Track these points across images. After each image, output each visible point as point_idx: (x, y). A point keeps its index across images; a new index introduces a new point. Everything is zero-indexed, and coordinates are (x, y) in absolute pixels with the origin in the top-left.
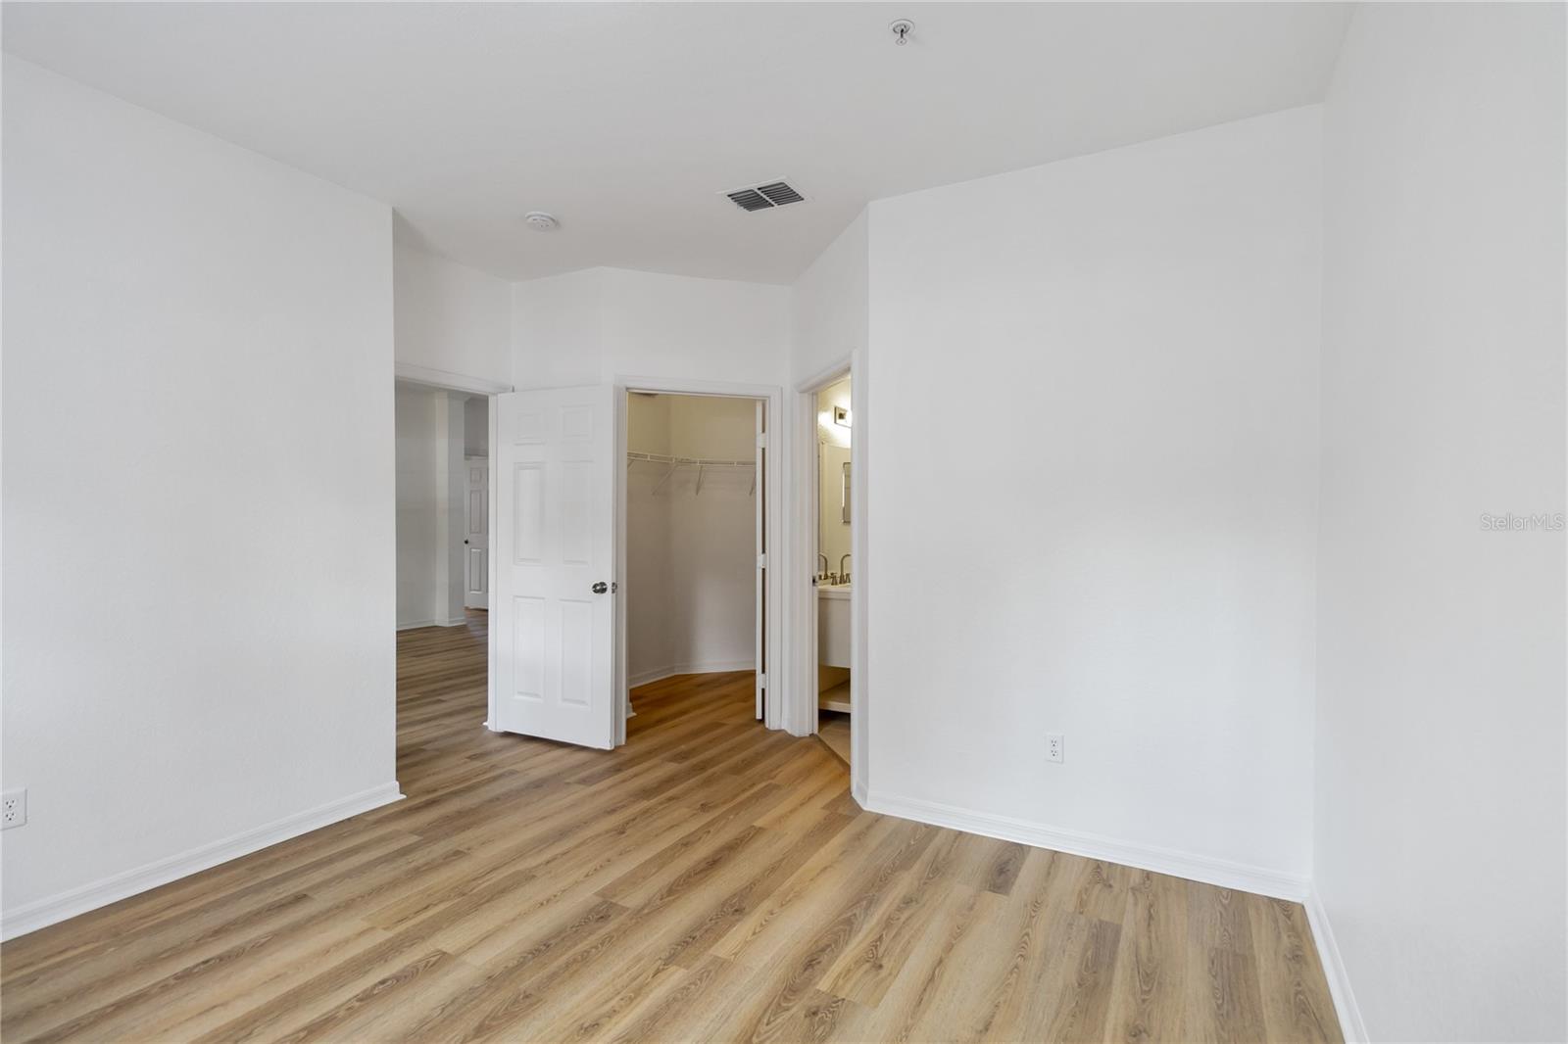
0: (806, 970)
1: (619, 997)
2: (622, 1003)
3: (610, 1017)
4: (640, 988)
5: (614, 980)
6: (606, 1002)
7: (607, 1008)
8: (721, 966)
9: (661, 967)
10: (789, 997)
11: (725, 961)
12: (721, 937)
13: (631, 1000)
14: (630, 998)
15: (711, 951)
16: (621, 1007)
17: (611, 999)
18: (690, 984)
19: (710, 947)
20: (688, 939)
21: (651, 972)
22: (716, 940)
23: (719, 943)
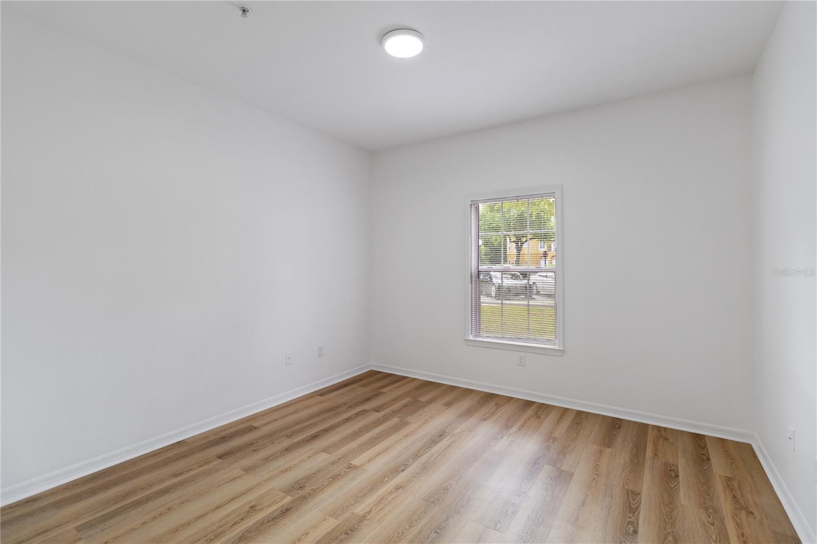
0: (291, 508)
1: (388, 500)
2: (387, 497)
3: (392, 492)
4: (378, 504)
5: (392, 509)
6: (394, 498)
7: (394, 496)
8: (334, 514)
9: (367, 515)
10: (308, 495)
11: (332, 516)
12: (329, 533)
13: (382, 498)
14: (383, 499)
15: (338, 522)
16: (387, 496)
17: (392, 500)
18: (353, 504)
19: (337, 526)
20: (350, 533)
21: (373, 512)
22: (333, 531)
23: (331, 528)
